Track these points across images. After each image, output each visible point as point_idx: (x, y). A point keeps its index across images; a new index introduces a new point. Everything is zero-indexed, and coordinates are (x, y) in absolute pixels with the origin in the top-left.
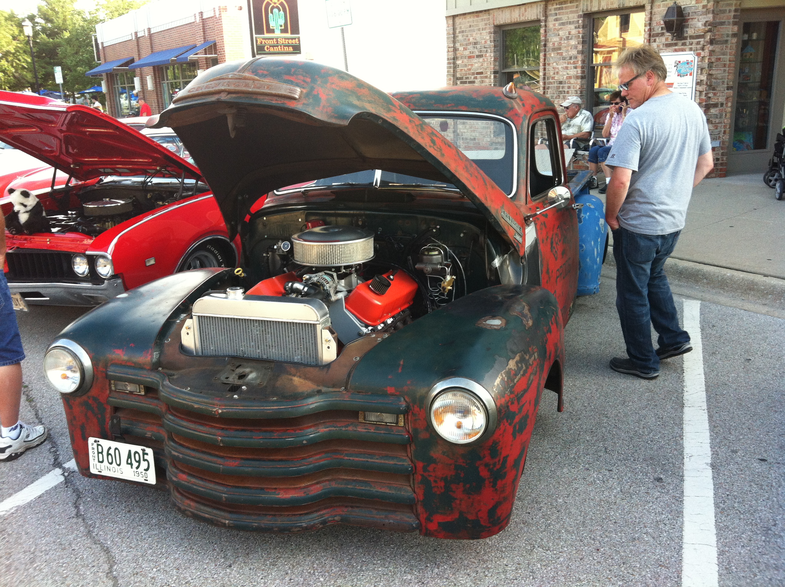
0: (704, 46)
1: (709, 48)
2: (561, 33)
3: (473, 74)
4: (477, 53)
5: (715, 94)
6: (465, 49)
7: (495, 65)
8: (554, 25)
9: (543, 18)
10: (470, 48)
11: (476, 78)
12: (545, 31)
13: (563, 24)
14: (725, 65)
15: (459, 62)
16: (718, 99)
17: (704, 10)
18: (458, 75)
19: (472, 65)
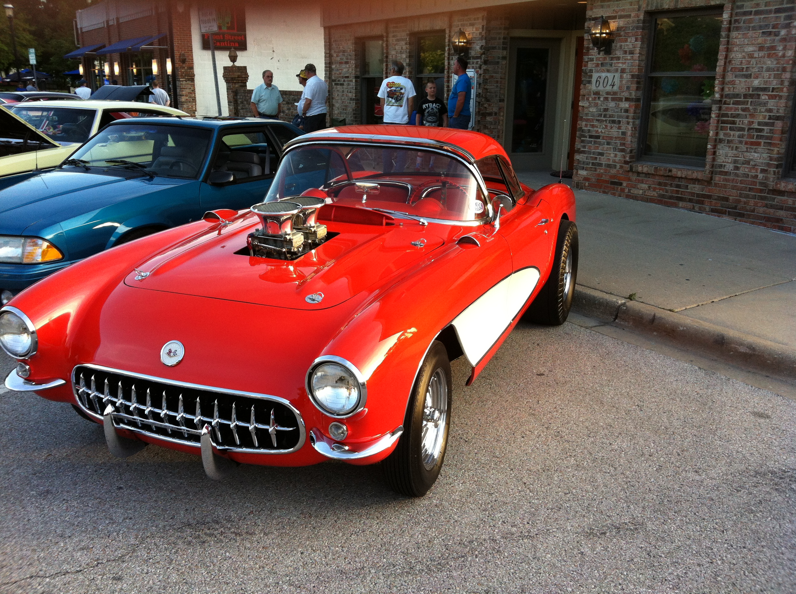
0: (481, 65)
1: (484, 67)
2: (397, 47)
3: (343, 77)
4: (345, 60)
5: (489, 105)
6: (337, 56)
7: (356, 71)
8: (393, 40)
9: (385, 34)
10: (340, 54)
11: (344, 81)
12: (387, 45)
13: (398, 40)
14: (497, 82)
15: (333, 66)
16: (492, 109)
17: (480, 36)
18: (333, 78)
19: (342, 70)
